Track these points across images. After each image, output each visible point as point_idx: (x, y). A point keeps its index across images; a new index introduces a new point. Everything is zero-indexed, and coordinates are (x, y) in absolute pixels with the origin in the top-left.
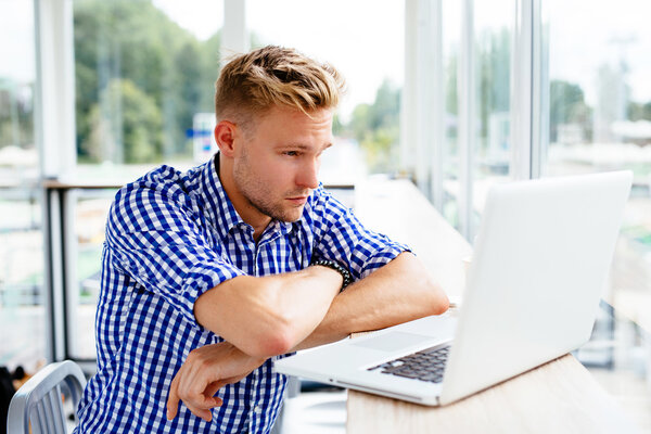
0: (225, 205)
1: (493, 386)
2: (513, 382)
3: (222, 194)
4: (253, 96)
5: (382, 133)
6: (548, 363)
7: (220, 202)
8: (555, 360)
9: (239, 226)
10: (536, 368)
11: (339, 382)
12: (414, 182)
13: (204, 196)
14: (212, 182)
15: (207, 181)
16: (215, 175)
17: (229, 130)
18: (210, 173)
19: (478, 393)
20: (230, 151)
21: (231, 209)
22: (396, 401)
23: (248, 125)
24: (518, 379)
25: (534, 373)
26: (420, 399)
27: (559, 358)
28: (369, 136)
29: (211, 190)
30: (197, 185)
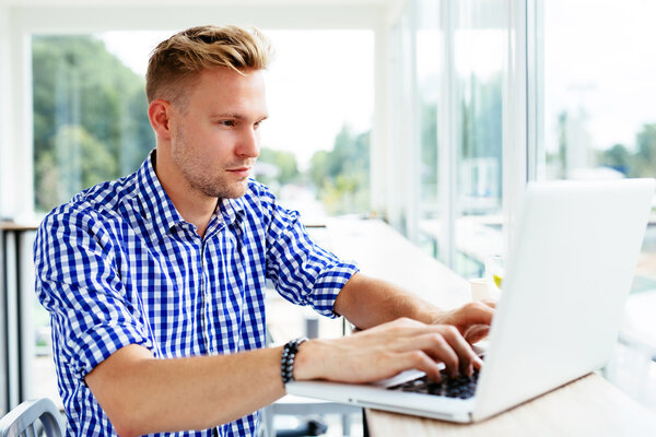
0: (165, 204)
1: (523, 404)
2: (542, 399)
3: (161, 194)
4: (182, 64)
5: (341, 179)
6: (574, 381)
7: (159, 202)
8: (580, 378)
9: (181, 224)
10: (563, 386)
11: (359, 401)
12: (386, 221)
13: (141, 196)
14: (150, 182)
15: (144, 180)
16: (152, 174)
17: (164, 109)
18: (147, 173)
19: (509, 410)
20: (166, 131)
21: (171, 207)
22: (423, 419)
23: (181, 99)
24: (546, 397)
25: (561, 391)
26: (450, 415)
27: (585, 376)
28: (329, 183)
29: (148, 190)
30: (134, 185)
